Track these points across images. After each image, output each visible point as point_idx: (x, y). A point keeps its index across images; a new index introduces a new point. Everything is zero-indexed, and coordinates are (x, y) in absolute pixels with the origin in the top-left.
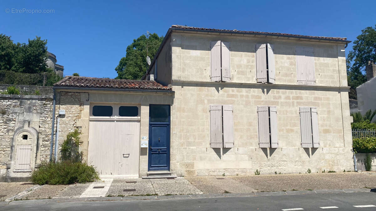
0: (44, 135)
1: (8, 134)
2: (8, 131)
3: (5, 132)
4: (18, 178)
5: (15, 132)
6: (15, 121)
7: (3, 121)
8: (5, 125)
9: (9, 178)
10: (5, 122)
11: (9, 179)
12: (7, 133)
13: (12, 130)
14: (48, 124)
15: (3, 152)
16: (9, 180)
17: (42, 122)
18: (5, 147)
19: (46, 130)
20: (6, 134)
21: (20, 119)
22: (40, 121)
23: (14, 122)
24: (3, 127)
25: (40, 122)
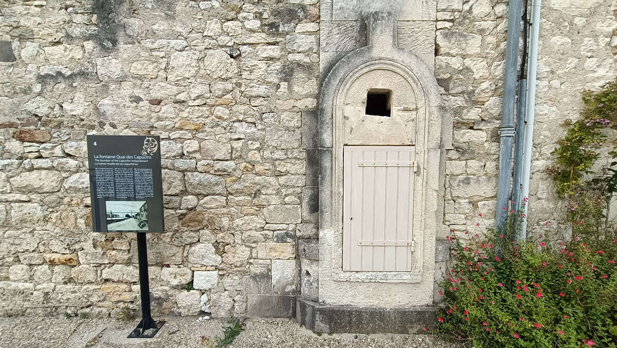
0: (463, 92)
1: (290, 88)
2: (287, 74)
3: (276, 81)
4: (359, 313)
5: (324, 80)
6: (317, 19)
7: (258, 23)
8: (271, 40)
9: (322, 311)
10: (272, 25)
11: (318, 317)
12: (284, 85)
13: (308, 68)
14: (481, 31)
15: (272, 180)
16: (320, 324)
17: (448, 25)
18: (278, 154)
19: (468, 69)
20: (278, 87)
21: (341, 8)
22: (441, 15)
23: (311, 27)
24: (264, 55)
25: (440, 25)
